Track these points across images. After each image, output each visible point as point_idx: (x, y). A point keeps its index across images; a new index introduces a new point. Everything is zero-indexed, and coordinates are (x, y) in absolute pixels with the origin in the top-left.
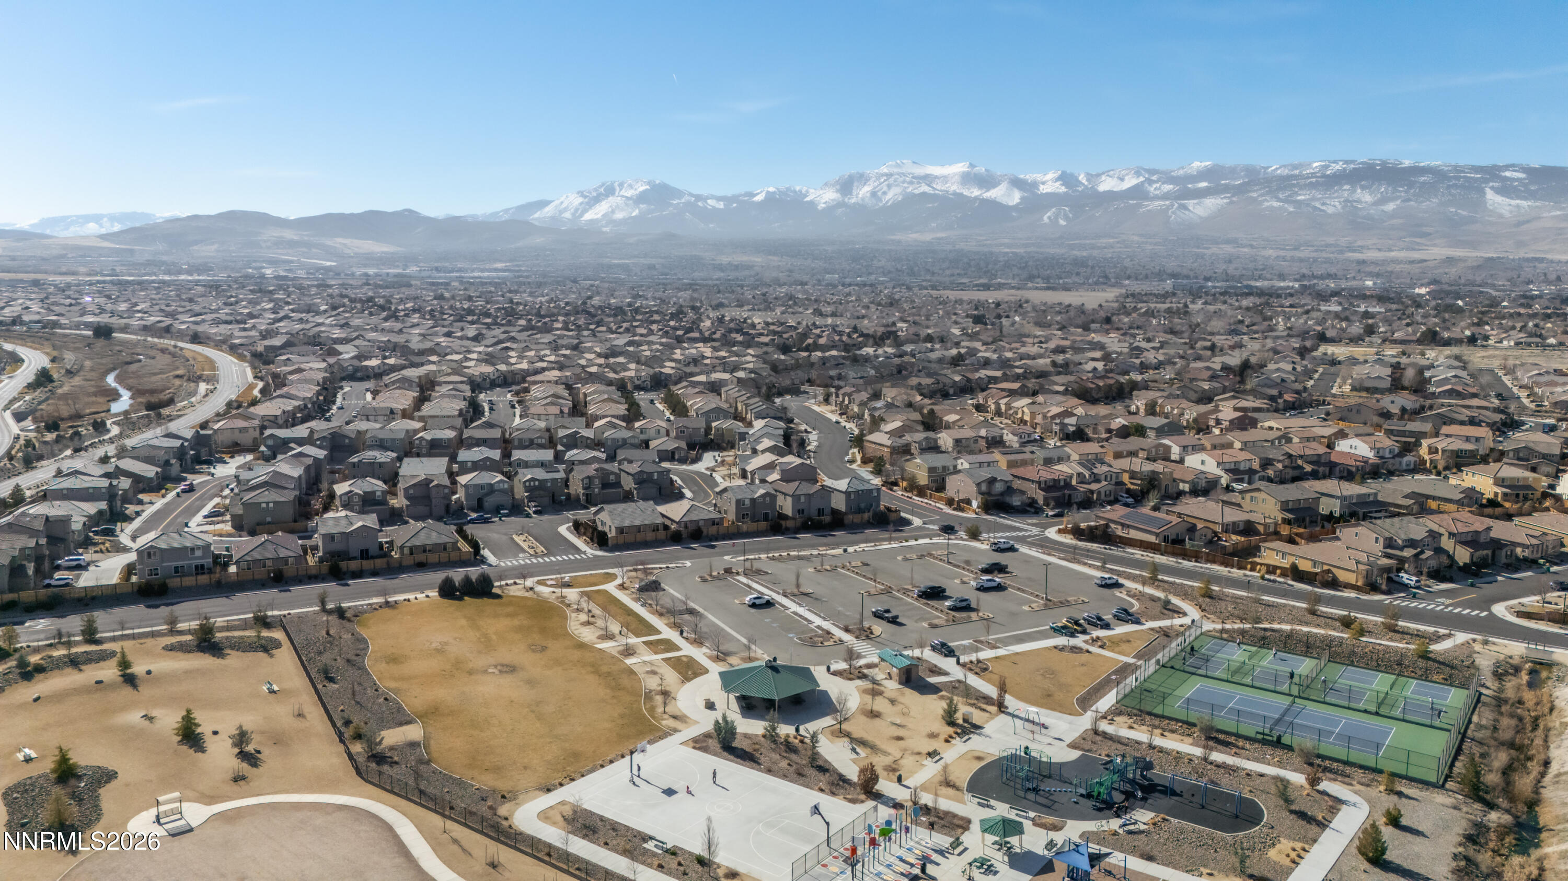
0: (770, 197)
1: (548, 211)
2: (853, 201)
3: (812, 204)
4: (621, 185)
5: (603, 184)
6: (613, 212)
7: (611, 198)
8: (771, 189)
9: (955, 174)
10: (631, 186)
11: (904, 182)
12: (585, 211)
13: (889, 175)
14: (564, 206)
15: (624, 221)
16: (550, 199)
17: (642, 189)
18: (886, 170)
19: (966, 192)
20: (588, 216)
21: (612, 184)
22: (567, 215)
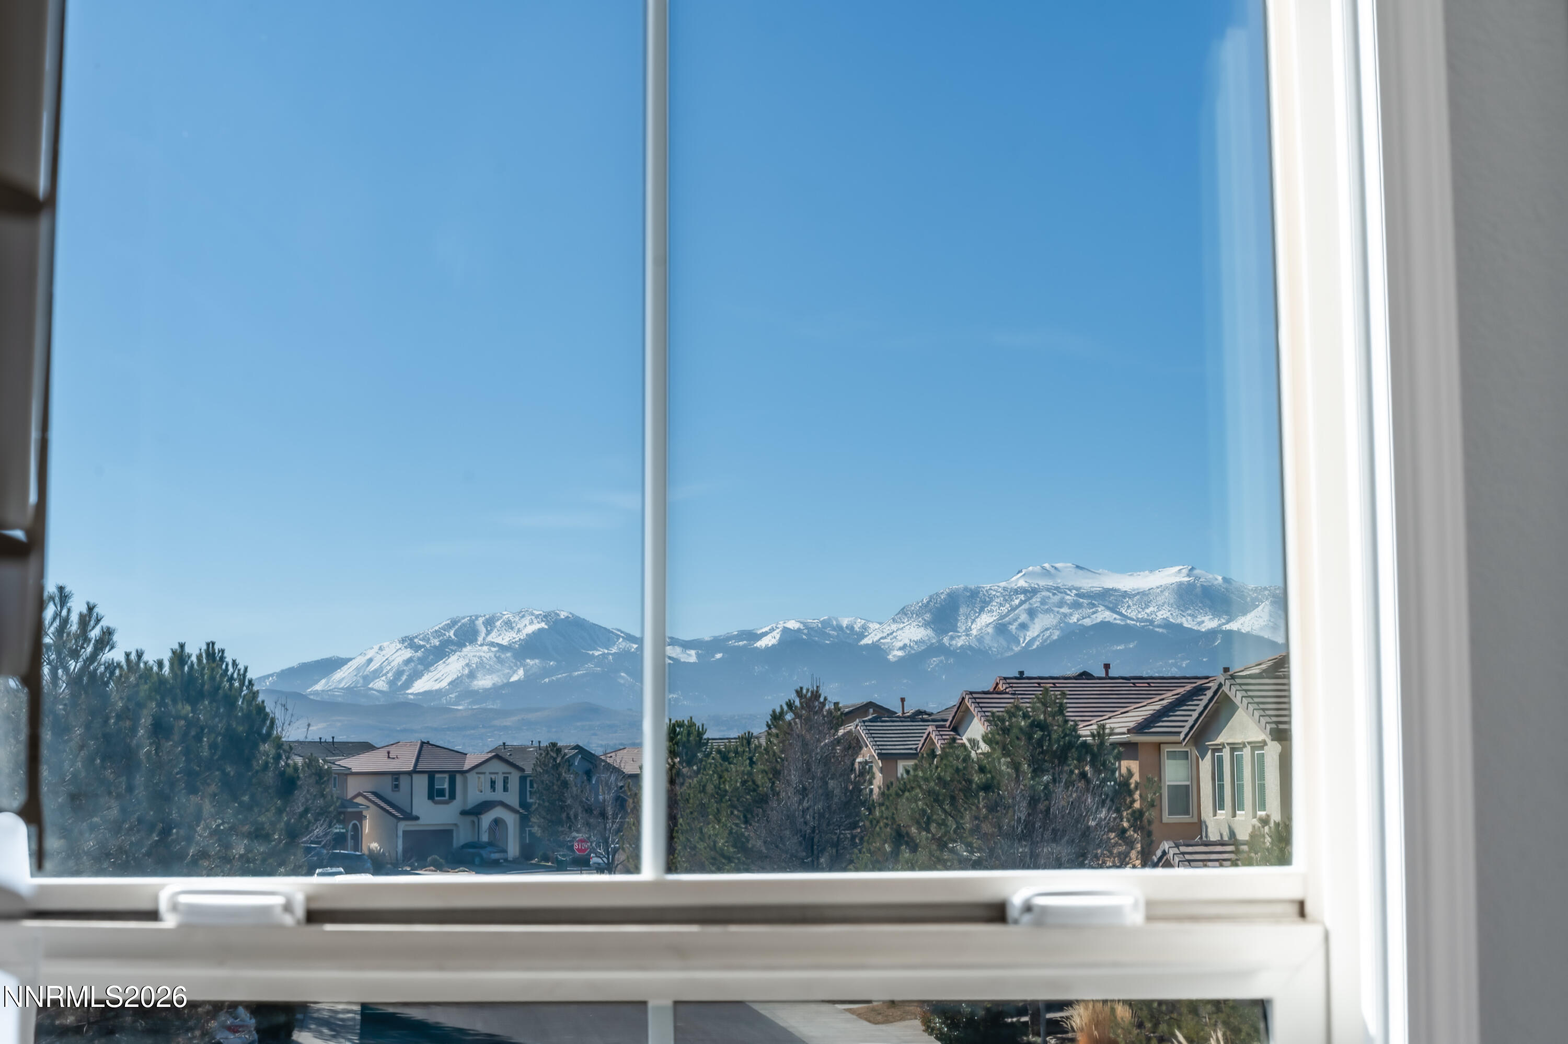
0: (790, 640)
1: (342, 677)
2: (960, 642)
3: (877, 649)
4: (490, 623)
5: (454, 622)
6: (472, 675)
7: (468, 650)
8: (793, 625)
9: (1163, 589)
10: (509, 625)
11: (1061, 604)
12: (416, 675)
13: (1030, 592)
14: (373, 666)
15: (495, 692)
16: (343, 655)
17: (530, 629)
18: (1022, 583)
19: (1188, 623)
20: (420, 686)
21: (472, 622)
22: (380, 684)
